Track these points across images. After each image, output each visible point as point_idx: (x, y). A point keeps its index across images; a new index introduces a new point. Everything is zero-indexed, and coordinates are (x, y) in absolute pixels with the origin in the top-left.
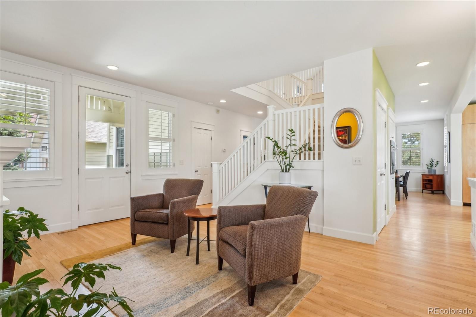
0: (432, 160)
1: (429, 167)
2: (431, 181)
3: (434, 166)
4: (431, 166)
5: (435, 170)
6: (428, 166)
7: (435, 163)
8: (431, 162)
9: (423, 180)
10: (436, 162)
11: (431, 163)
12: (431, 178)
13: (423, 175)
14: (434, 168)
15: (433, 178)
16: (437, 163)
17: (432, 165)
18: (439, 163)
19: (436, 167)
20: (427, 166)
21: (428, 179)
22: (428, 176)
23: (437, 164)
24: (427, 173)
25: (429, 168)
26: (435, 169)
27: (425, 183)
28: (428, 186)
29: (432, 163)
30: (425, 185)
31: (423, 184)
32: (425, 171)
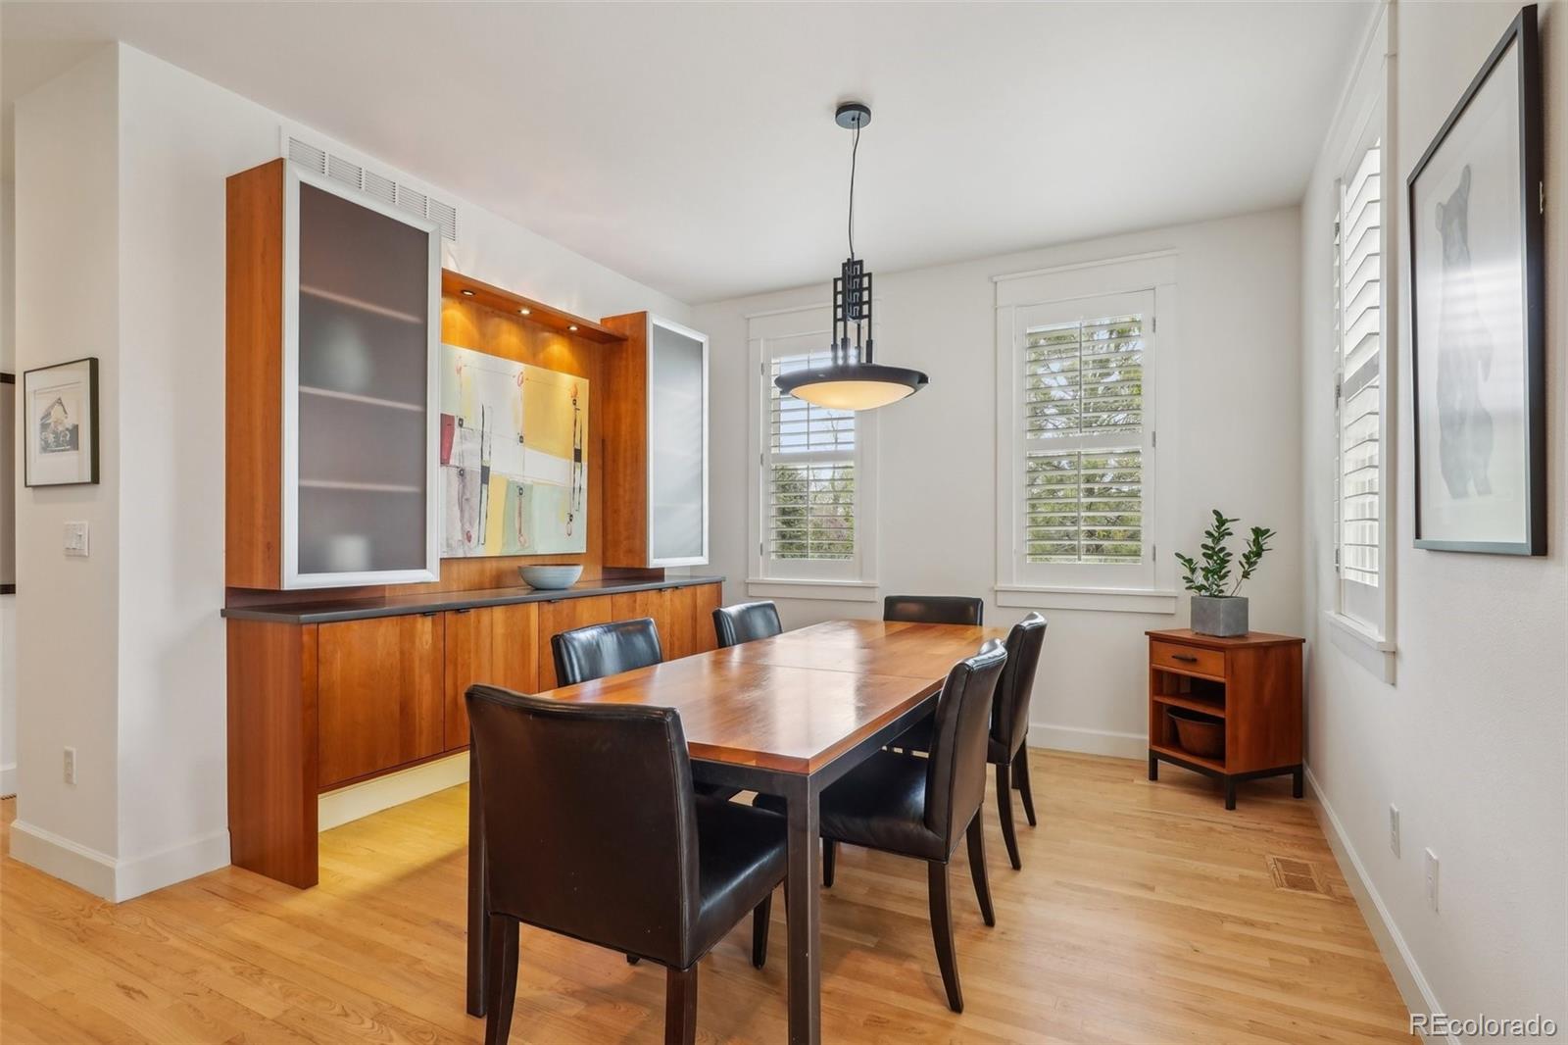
0: (1221, 521)
1: (1199, 579)
2: (1211, 692)
3: (1235, 567)
4: (1214, 572)
5: (1242, 605)
6: (1193, 571)
7: (1238, 544)
8: (1209, 534)
9: (1160, 680)
10: (1252, 537)
11: (1209, 542)
12: (1212, 669)
13: (1155, 638)
14: (1231, 586)
15: (1231, 667)
16: (1256, 542)
17: (1218, 561)
18: (1267, 543)
19: (1246, 575)
20: (1188, 574)
21: (1193, 679)
22: (1190, 652)
23: (1258, 554)
24: (1180, 623)
25: (1200, 588)
26: (1242, 594)
27: (1174, 710)
28: (1188, 730)
29: (1223, 544)
30: (1174, 726)
31: (1157, 709)
32: (1169, 607)
